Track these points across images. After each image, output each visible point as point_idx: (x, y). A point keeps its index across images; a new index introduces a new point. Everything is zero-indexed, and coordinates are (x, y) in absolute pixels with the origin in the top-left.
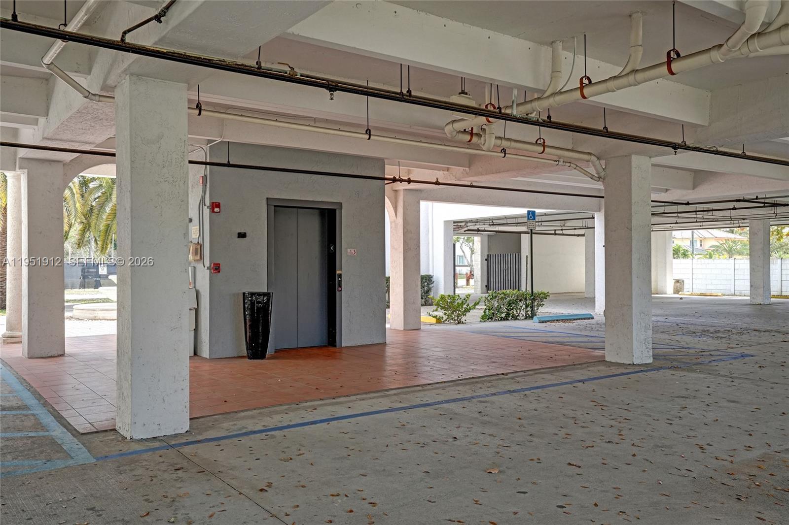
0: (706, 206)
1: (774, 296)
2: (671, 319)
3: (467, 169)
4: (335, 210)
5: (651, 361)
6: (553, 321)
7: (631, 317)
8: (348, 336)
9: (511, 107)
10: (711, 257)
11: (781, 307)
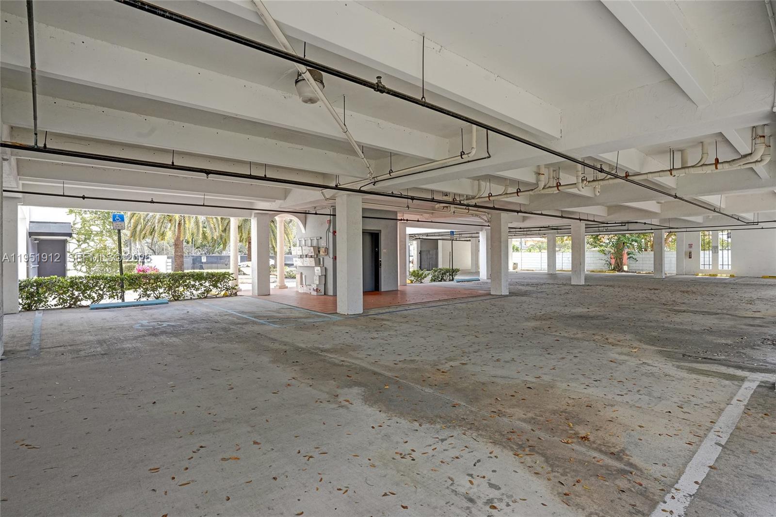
0: (528, 229)
1: (558, 271)
2: (513, 280)
3: (431, 215)
4: (378, 233)
5: (508, 294)
6: (463, 282)
7: (501, 277)
8: (384, 287)
9: (464, 200)
10: (530, 251)
11: (561, 275)
